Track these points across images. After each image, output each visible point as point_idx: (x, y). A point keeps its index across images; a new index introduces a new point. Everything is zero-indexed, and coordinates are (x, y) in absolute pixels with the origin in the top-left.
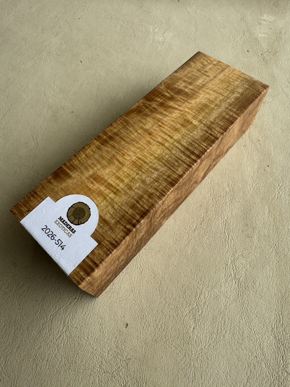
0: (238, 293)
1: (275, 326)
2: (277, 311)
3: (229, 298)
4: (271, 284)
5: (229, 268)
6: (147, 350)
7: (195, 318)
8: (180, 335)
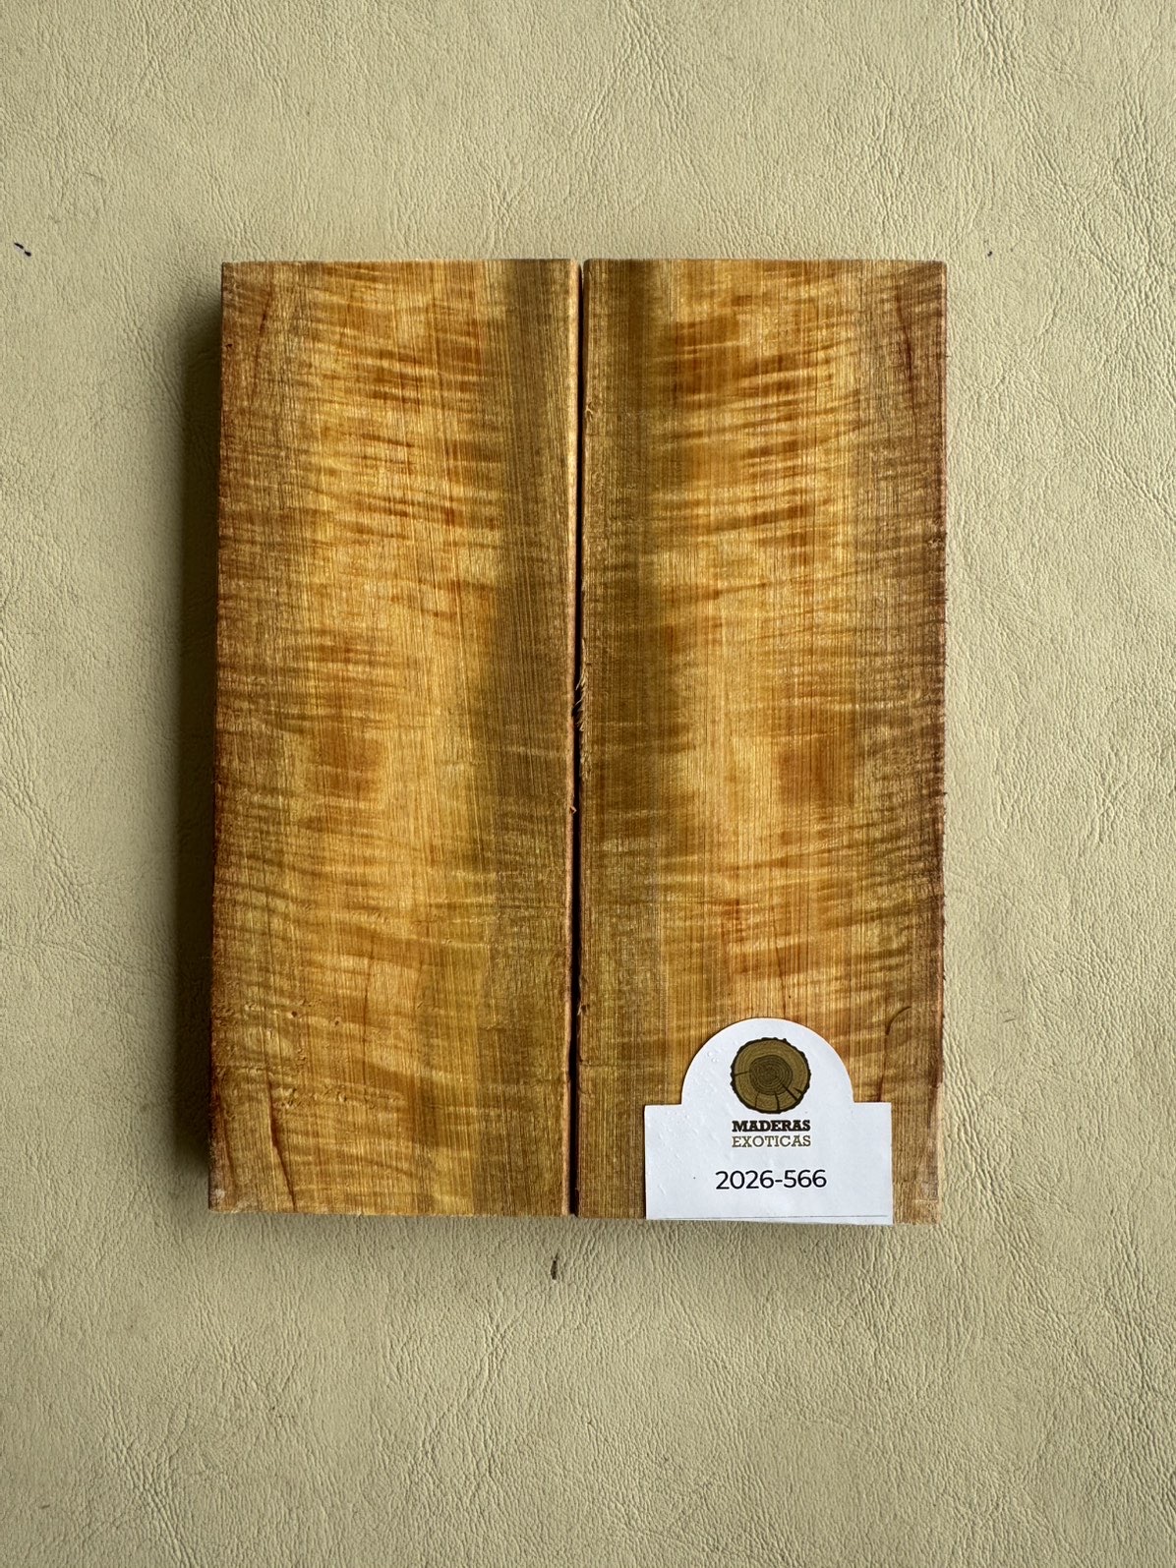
0: (994, 1215)
1: (1116, 1281)
2: (1119, 1237)
3: (970, 1239)
4: (1097, 1159)
5: (955, 1145)
6: (753, 1448)
7: (875, 1326)
8: (840, 1383)
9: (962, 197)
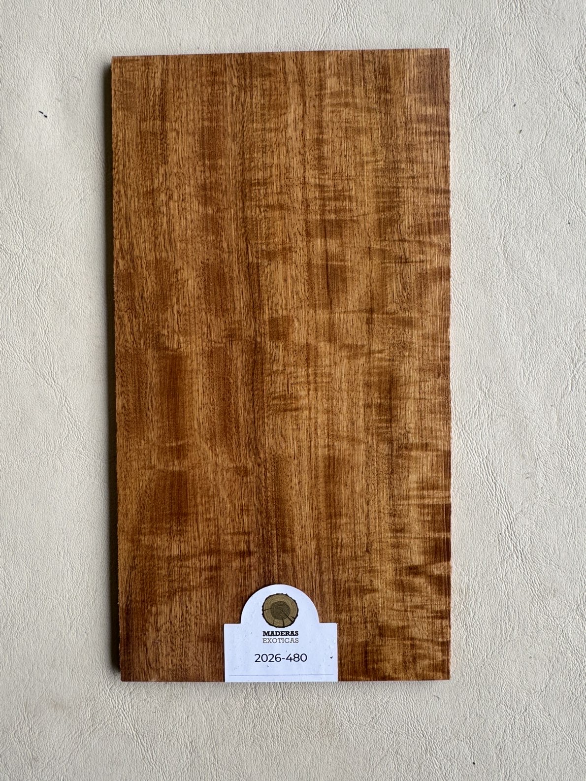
9: (500, 77)
